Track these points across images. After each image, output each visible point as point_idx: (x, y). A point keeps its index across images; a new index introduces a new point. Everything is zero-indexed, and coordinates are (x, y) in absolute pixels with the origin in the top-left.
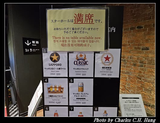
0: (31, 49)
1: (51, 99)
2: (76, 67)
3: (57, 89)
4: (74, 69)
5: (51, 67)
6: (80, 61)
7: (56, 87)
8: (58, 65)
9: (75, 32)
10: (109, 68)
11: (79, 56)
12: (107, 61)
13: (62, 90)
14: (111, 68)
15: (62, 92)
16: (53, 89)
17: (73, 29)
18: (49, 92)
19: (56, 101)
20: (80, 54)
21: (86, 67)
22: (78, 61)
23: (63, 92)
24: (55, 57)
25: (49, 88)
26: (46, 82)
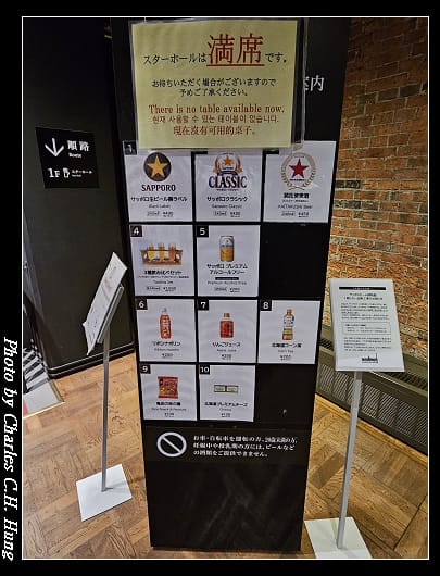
0: (65, 170)
1: (150, 280)
2: (215, 193)
3: (167, 255)
4: (209, 198)
5: (148, 194)
6: (225, 176)
7: (161, 249)
8: (168, 188)
9: (212, 92)
10: (302, 195)
11: (221, 161)
12: (298, 176)
13: (178, 256)
14: (307, 195)
15: (177, 261)
16: (156, 255)
17: (206, 83)
18: (146, 261)
19: (163, 285)
20: (225, 157)
21: (240, 192)
22: (220, 178)
23: (182, 261)
24: (157, 168)
25: (144, 252)
26: (136, 236)
